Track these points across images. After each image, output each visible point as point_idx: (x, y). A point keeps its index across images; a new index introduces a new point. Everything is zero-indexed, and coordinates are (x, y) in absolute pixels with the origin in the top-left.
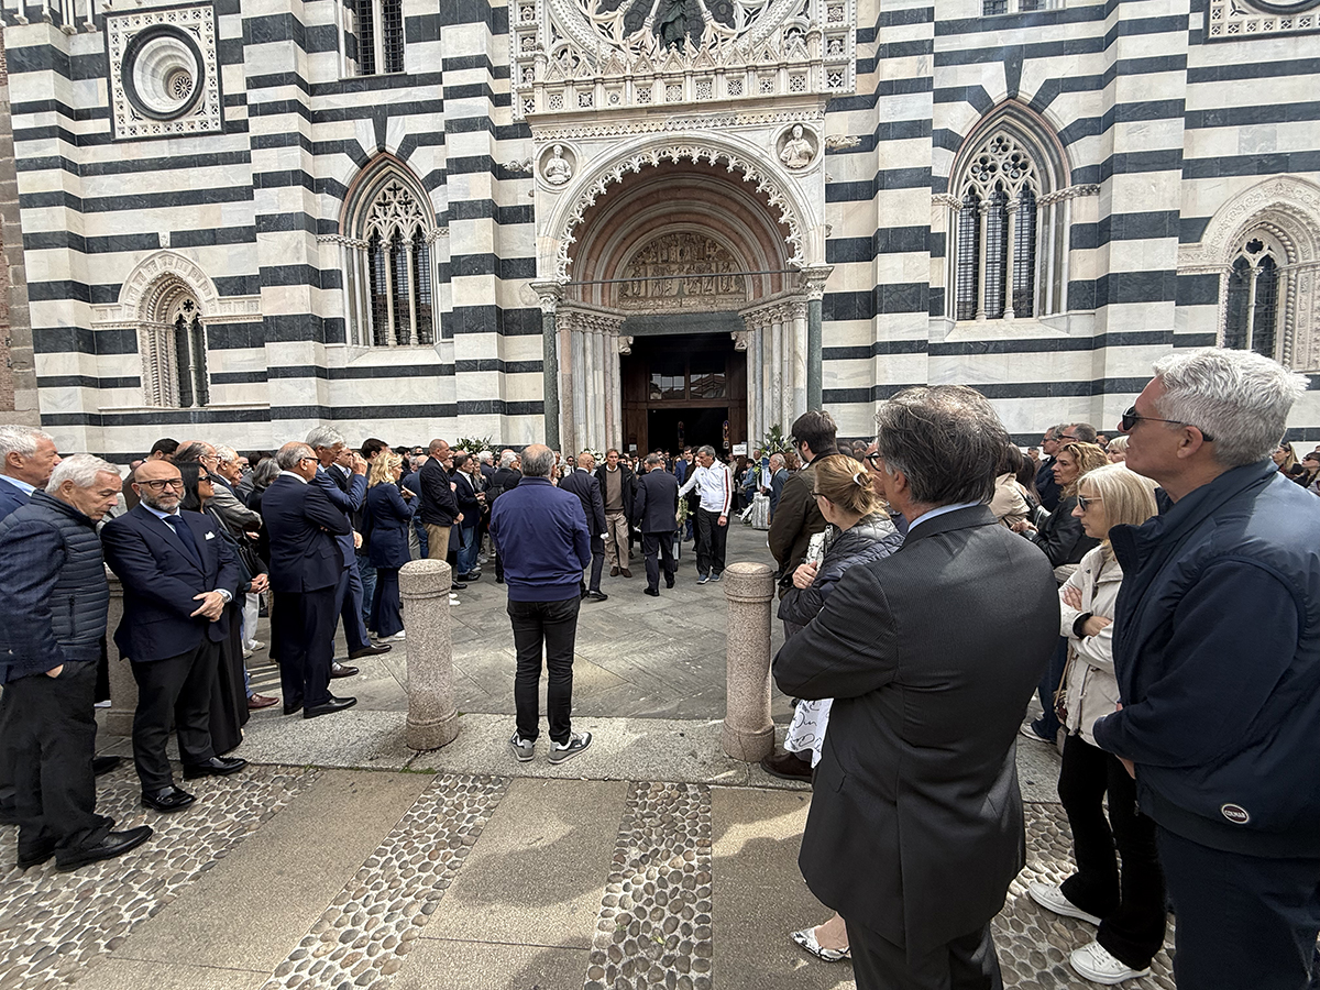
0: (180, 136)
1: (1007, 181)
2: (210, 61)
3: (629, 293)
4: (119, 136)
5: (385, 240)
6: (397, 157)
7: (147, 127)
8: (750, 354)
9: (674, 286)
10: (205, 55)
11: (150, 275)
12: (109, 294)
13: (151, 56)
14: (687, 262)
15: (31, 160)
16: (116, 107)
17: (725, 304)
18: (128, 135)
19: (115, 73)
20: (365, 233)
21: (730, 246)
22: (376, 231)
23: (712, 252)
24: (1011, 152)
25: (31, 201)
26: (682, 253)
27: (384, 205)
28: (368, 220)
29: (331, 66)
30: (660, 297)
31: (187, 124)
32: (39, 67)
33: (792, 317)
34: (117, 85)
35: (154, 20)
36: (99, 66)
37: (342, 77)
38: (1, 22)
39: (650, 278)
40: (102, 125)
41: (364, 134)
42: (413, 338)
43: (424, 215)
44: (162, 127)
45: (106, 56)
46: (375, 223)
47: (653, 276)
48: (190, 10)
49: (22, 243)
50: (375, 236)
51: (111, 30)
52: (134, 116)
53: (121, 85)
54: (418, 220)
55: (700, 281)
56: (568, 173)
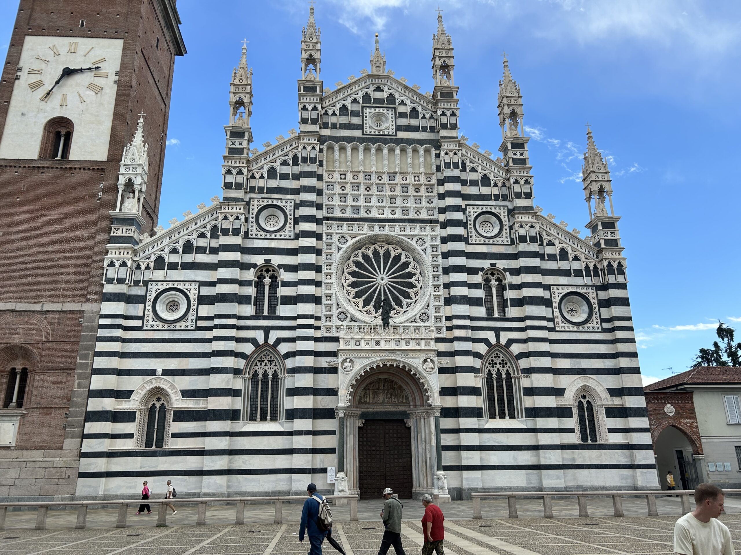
0: (175, 330)
1: (501, 369)
2: (194, 302)
3: (363, 401)
4: (145, 328)
5: (260, 376)
6: (272, 345)
7: (159, 325)
8: (412, 429)
9: (380, 399)
10: (192, 300)
11: (149, 387)
12: (127, 394)
13: (165, 297)
14: (386, 390)
15: (105, 337)
16: (146, 316)
17: (401, 408)
18: (149, 327)
19: (149, 303)
20: (251, 372)
21: (403, 385)
22: (256, 371)
23: (396, 386)
24: (501, 359)
25: (101, 354)
26: (384, 386)
27: (261, 361)
28: (253, 367)
29: (248, 310)
30: (376, 403)
31: (181, 325)
32: (118, 301)
33: (429, 417)
34: (149, 307)
35: (171, 285)
36: (141, 300)
37: (252, 314)
38: (103, 282)
39: (371, 395)
40: (138, 323)
41: (259, 336)
42: (269, 417)
43: (278, 367)
44: (166, 327)
45: (146, 295)
46: (256, 368)
47: (372, 395)
48: (187, 283)
49: (89, 371)
50: (256, 374)
51: (150, 286)
52: (153, 320)
53: (150, 308)
54: (276, 368)
55: (391, 397)
56: (351, 368)
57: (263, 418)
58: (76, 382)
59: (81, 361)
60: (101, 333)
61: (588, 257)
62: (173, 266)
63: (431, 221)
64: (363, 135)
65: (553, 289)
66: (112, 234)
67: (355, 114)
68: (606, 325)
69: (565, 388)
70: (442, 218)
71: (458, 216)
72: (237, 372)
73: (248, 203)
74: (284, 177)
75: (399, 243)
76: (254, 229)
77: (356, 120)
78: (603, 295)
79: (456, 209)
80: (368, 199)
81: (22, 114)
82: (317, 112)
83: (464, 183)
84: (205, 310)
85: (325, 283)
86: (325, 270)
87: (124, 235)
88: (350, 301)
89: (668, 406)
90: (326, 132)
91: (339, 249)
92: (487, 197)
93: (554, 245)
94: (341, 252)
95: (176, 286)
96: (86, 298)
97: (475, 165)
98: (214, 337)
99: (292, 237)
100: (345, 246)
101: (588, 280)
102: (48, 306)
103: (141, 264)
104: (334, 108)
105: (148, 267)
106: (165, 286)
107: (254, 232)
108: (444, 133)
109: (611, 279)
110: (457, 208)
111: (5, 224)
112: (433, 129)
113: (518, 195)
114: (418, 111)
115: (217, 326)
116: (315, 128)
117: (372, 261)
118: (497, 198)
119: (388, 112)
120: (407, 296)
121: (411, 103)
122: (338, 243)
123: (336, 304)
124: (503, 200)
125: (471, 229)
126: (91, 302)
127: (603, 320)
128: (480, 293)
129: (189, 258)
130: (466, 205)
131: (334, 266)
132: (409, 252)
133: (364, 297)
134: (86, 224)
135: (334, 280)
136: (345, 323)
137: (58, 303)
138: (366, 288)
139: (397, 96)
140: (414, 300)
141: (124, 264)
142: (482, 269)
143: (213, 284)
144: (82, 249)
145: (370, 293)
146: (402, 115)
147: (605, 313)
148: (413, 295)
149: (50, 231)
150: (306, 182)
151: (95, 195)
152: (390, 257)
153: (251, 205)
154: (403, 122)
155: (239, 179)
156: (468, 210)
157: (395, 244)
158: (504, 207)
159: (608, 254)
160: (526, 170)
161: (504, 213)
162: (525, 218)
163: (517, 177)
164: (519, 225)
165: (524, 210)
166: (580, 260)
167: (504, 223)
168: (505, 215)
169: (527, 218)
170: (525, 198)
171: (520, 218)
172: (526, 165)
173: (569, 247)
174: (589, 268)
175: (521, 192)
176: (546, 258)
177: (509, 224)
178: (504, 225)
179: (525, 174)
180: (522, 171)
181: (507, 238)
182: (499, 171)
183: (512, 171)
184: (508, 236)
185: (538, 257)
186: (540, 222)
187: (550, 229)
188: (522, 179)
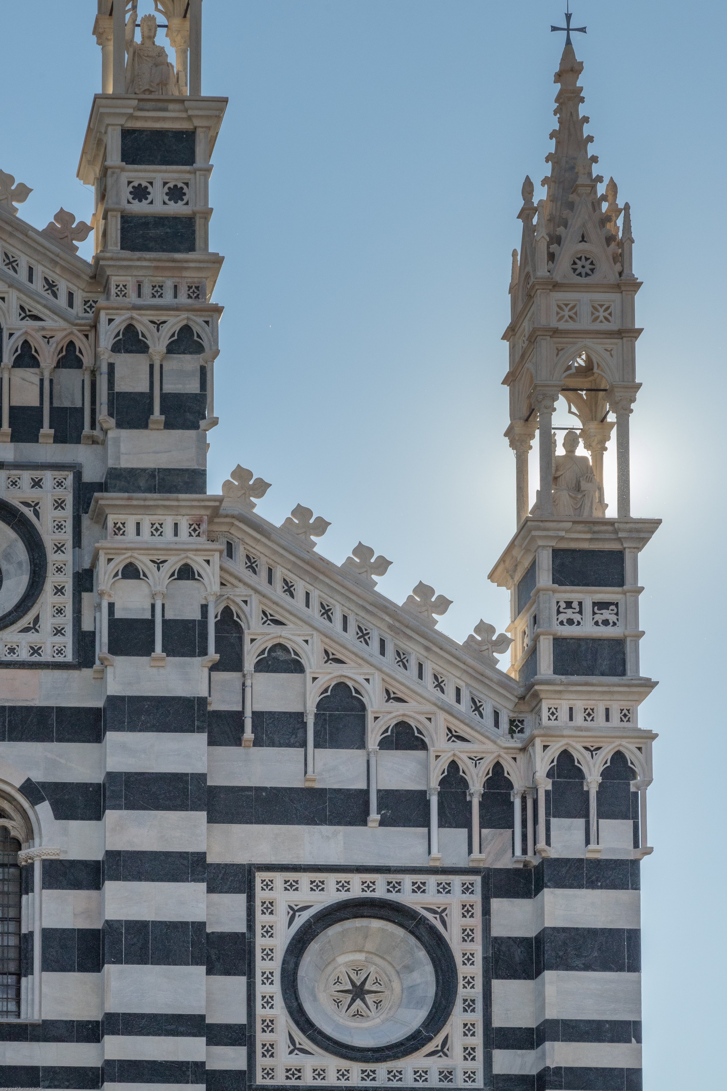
65: (268, 885)
68: (508, 1062)
78: (515, 916)
93: (297, 667)
101: (450, 843)
109: (568, 839)
113: (131, 411)
118: (26, 425)
124: (60, 438)
127: (501, 1037)
158: (60, 475)
159: (563, 715)
160: (191, 276)
161: (59, 505)
162: (157, 529)
163: (135, 314)
164: (119, 563)
165: (151, 489)
166: (423, 746)
167: (52, 558)
168: (59, 513)
169: (168, 529)
170: (168, 425)
171: (131, 528)
172: (192, 248)
173: (377, 678)
174: (464, 783)
175: (150, 395)
176: (248, 735)
177: (77, 560)
178: (51, 569)
179: (183, 299)
180: (169, 284)
181: (59, 631)
182: (51, 286)
183: (114, 281)
184: (67, 620)
185: (200, 730)
186: (240, 553)
187: (289, 589)
188: (159, 325)
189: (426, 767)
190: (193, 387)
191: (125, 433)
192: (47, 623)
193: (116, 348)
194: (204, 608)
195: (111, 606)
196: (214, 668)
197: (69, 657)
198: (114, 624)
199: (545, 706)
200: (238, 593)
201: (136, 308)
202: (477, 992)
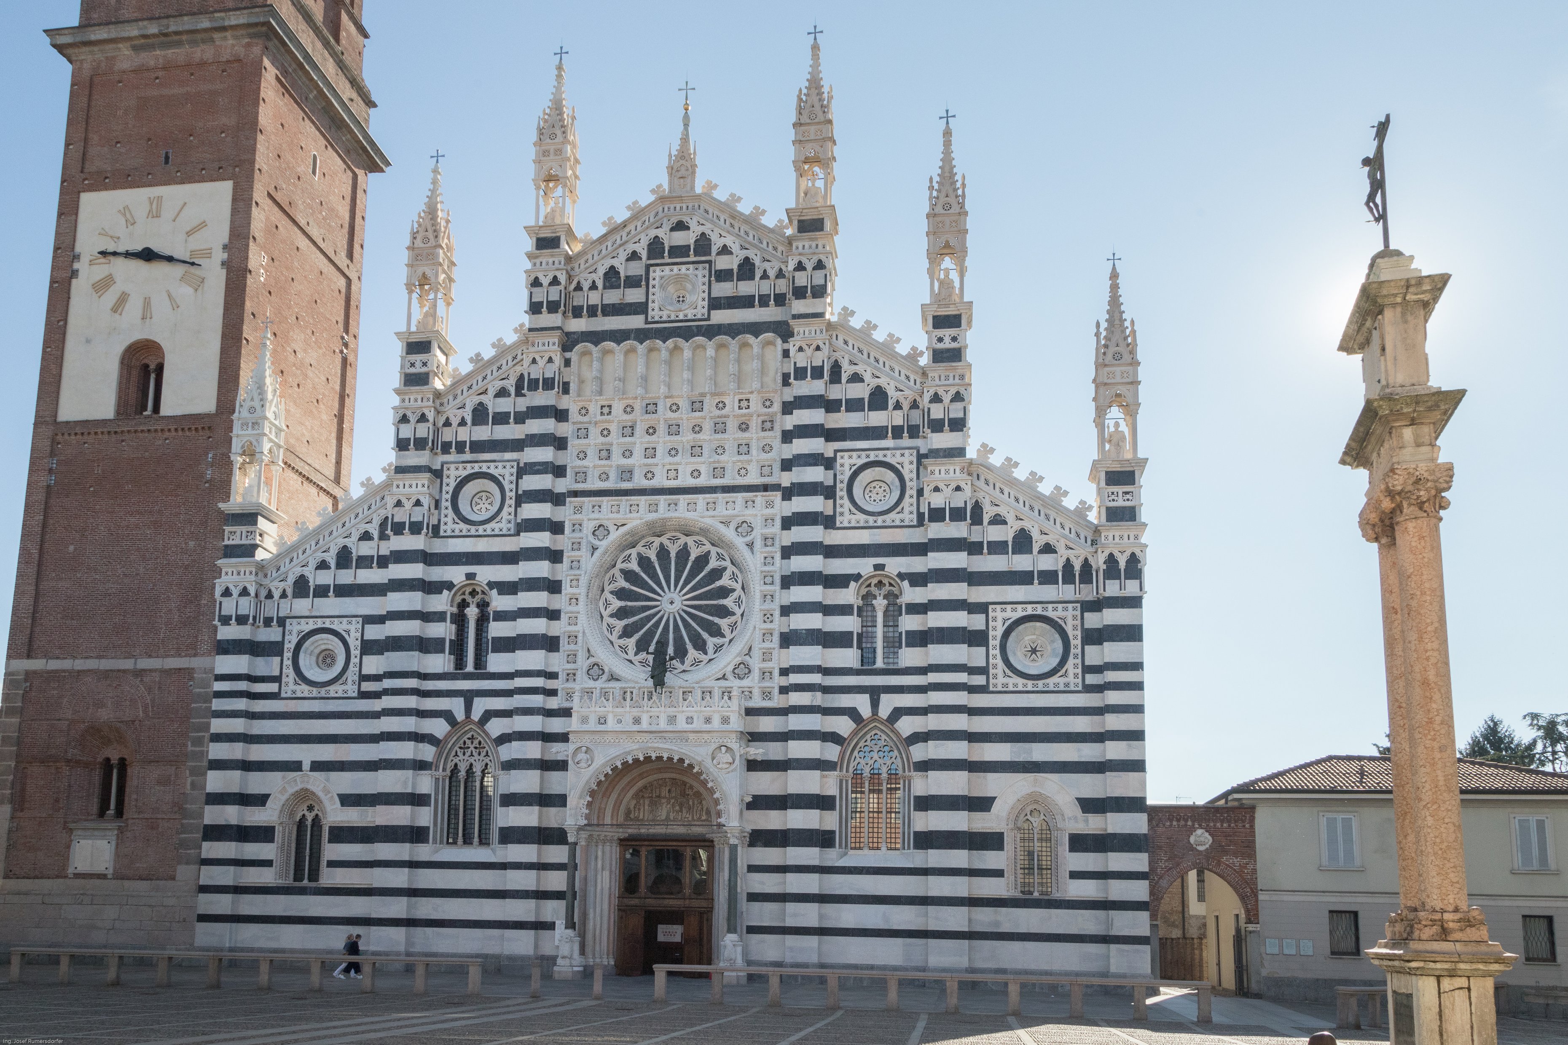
0: (328, 698)
1: (881, 762)
2: (355, 652)
3: (632, 816)
5: (462, 774)
6: (478, 723)
7: (304, 690)
9: (662, 814)
10: (352, 648)
11: (291, 790)
12: (261, 800)
13: (313, 644)
14: (672, 798)
15: (224, 711)
16: (284, 676)
17: (697, 830)
18: (289, 695)
19: (288, 655)
20: (448, 766)
22: (456, 765)
23: (690, 792)
24: (883, 743)
25: (218, 738)
26: (669, 791)
27: (463, 749)
28: (451, 758)
29: (440, 662)
30: (654, 820)
31: (336, 690)
32: (240, 652)
34: (288, 662)
35: (319, 624)
36: (274, 649)
37: (446, 670)
38: (216, 622)
39: (646, 807)
40: (272, 687)
41: (457, 706)
42: (476, 840)
43: (491, 758)
44: (315, 692)
45: (283, 643)
46: (456, 760)
47: (649, 806)
48: (345, 620)
49: (205, 764)
50: (455, 769)
51: (288, 627)
52: (296, 683)
53: (290, 662)
54: (487, 760)
55: (681, 811)
56: (590, 762)
57: (467, 841)
58: (189, 780)
59: (193, 749)
60: (218, 704)
61: (1072, 545)
62: (322, 591)
63: (766, 488)
64: (647, 322)
65: (994, 610)
66: (226, 542)
67: (633, 282)
68: (1091, 679)
69: (995, 798)
70: (786, 479)
71: (815, 474)
72: (421, 765)
73: (438, 474)
74: (501, 419)
75: (704, 532)
76: (449, 520)
77: (634, 296)
78: (1093, 620)
79: (812, 461)
80: (650, 452)
81: (88, 341)
82: (559, 288)
83: (832, 406)
84: (373, 664)
85: (566, 613)
86: (566, 589)
87: (244, 542)
88: (612, 643)
89: (1199, 832)
90: (578, 325)
91: (594, 549)
92: (877, 433)
93: (1004, 522)
94: (597, 554)
95: (328, 624)
96: (195, 649)
97: (859, 369)
98: (384, 710)
99: (512, 532)
100: (603, 544)
101: (1067, 591)
102: (145, 663)
103: (273, 590)
104: (593, 275)
105: (284, 595)
106: (311, 625)
107: (449, 524)
108: (799, 306)
109: (1112, 589)
110: (814, 459)
111: (76, 531)
112: (780, 300)
113: (937, 426)
114: (754, 265)
115: (387, 692)
116: (555, 319)
117: (654, 567)
118: (897, 432)
119: (697, 272)
120: (717, 632)
121: (743, 248)
122: (591, 538)
123: (585, 650)
124: (911, 437)
125: (841, 498)
126: (203, 655)
127: (1089, 669)
128: (849, 624)
129: (346, 577)
130: (836, 451)
131: (584, 581)
132: (722, 548)
133: (637, 636)
134: (191, 526)
135: (582, 607)
136: (599, 684)
137: (157, 657)
138: (642, 619)
139: (714, 237)
140: (727, 640)
141: (244, 592)
142: (857, 577)
143: (380, 620)
144: (186, 567)
145: (649, 628)
146: (723, 276)
147: (1095, 655)
148: (726, 630)
149: (139, 540)
150: (535, 426)
151: (202, 475)
152: (687, 560)
153: (445, 477)
154: (724, 289)
155: (422, 431)
156: (839, 461)
157: (698, 534)
158: (911, 451)
159: (1111, 538)
160: (960, 371)
161: (911, 463)
162: (947, 472)
163: (937, 388)
164: (932, 487)
165: (945, 457)
166: (1055, 552)
167: (908, 484)
168: (911, 466)
169: (952, 471)
170: (951, 430)
171: (937, 472)
172: (960, 361)
173: (1036, 526)
174: (1072, 566)
175: (944, 419)
176: (985, 551)
177: (918, 485)
178: (908, 488)
179: (957, 381)
180: (951, 375)
181: (911, 513)
182: (908, 378)
183: (930, 375)
184: (914, 509)
185: (964, 550)
186: (982, 478)
187: (1002, 492)
188: (947, 392)
189: (1057, 560)
190: (961, 415)
191: (934, 435)
192: (906, 510)
193: (930, 402)
194: (966, 502)
195: (929, 503)
196: (971, 525)
197: (915, 523)
198: (930, 509)
199: (1103, 535)
200: (980, 495)
201: (937, 386)
202: (1079, 651)
